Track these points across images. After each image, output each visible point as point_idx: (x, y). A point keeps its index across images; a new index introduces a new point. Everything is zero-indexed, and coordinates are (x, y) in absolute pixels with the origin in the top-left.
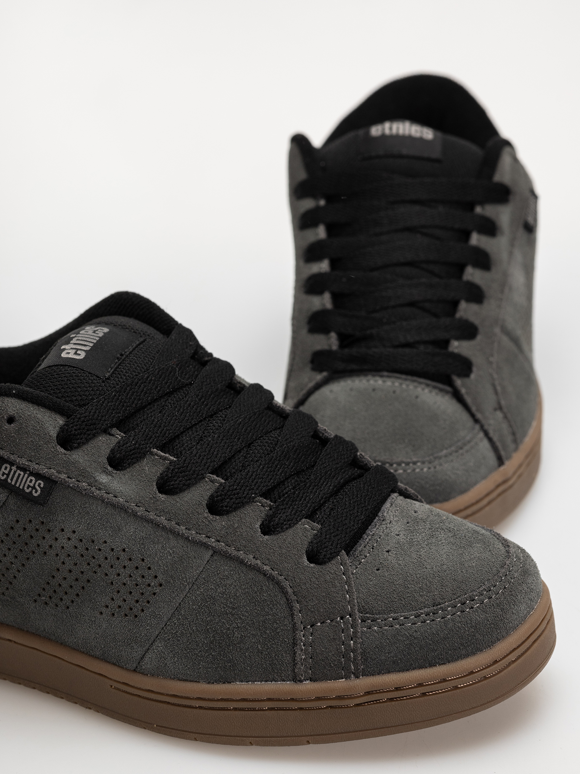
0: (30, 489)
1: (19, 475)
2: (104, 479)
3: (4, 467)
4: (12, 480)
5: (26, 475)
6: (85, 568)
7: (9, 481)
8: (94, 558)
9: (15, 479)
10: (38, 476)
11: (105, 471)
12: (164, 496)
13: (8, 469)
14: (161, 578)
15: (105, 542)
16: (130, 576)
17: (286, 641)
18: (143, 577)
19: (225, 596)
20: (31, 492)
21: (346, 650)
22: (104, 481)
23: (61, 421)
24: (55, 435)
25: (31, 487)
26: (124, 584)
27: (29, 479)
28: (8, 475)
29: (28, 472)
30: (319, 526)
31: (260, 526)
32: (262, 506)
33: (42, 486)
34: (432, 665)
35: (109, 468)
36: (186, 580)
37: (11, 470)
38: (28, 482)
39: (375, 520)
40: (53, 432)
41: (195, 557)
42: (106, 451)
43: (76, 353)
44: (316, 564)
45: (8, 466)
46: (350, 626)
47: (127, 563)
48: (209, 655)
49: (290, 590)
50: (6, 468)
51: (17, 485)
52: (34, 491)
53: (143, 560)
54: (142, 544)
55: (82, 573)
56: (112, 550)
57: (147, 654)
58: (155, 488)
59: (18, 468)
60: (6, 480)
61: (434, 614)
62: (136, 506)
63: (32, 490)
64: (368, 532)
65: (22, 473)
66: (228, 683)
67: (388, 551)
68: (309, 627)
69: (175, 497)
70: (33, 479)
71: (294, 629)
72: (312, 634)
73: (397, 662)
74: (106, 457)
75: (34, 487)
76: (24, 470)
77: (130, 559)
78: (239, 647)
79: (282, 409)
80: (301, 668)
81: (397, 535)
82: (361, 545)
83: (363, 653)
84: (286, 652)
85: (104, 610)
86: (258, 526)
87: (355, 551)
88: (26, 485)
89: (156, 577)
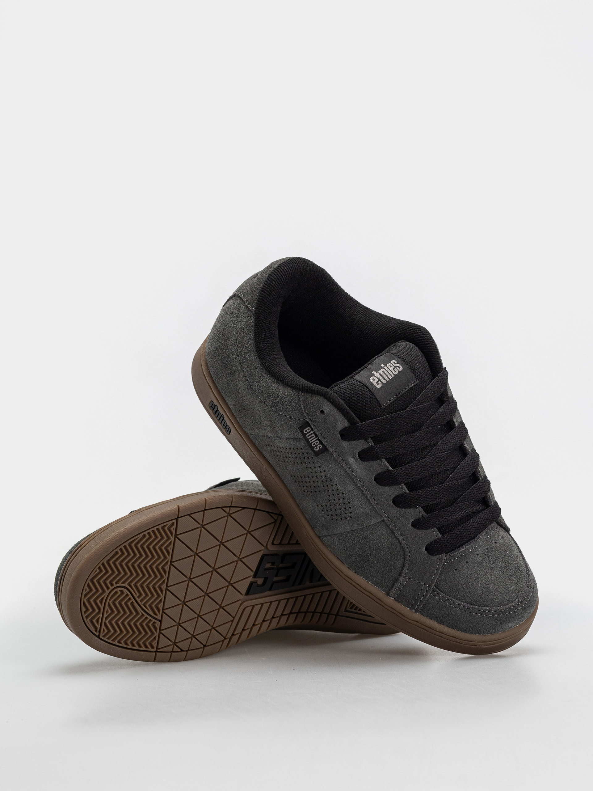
0: (314, 446)
1: (313, 436)
2: (351, 460)
3: (308, 428)
4: (308, 436)
5: (316, 439)
6: (321, 486)
7: (307, 436)
8: (327, 486)
9: (310, 437)
10: (321, 443)
11: (354, 457)
12: (375, 483)
13: (309, 431)
14: (353, 514)
15: (336, 485)
16: (340, 504)
17: (393, 577)
18: (345, 509)
19: (377, 541)
20: (314, 447)
21: (418, 599)
22: (351, 462)
23: (346, 424)
24: (340, 430)
25: (315, 445)
26: (335, 505)
27: (316, 441)
28: (308, 433)
29: (317, 438)
30: (440, 536)
31: (412, 522)
32: (419, 512)
33: (321, 448)
34: (453, 628)
35: (357, 456)
36: (364, 524)
37: (310, 432)
38: (315, 442)
39: (472, 541)
40: (340, 427)
41: (374, 517)
42: (360, 449)
43: (377, 383)
44: (428, 553)
45: (310, 429)
46: (426, 590)
47: (341, 499)
48: (355, 558)
49: (408, 558)
50: (308, 429)
51: (310, 440)
52: (316, 447)
53: (349, 503)
54: (353, 497)
55: (319, 487)
56: (338, 490)
57: (328, 537)
58: (373, 478)
59: (314, 433)
60: (306, 434)
61: (468, 608)
62: (360, 481)
63: (315, 447)
64: (464, 546)
65: (315, 437)
66: (357, 574)
67: (467, 562)
68: (407, 578)
69: (380, 487)
70: (319, 442)
71: (400, 574)
72: (407, 581)
73: (438, 618)
74: (359, 451)
75: (316, 446)
76: (316, 436)
77: (344, 499)
78: (371, 565)
79: (466, 448)
80: (393, 592)
81: (477, 554)
82: (456, 552)
83: (424, 605)
84: (391, 581)
85: (320, 506)
86: (411, 521)
87: (451, 554)
88: (313, 443)
89: (351, 513)
